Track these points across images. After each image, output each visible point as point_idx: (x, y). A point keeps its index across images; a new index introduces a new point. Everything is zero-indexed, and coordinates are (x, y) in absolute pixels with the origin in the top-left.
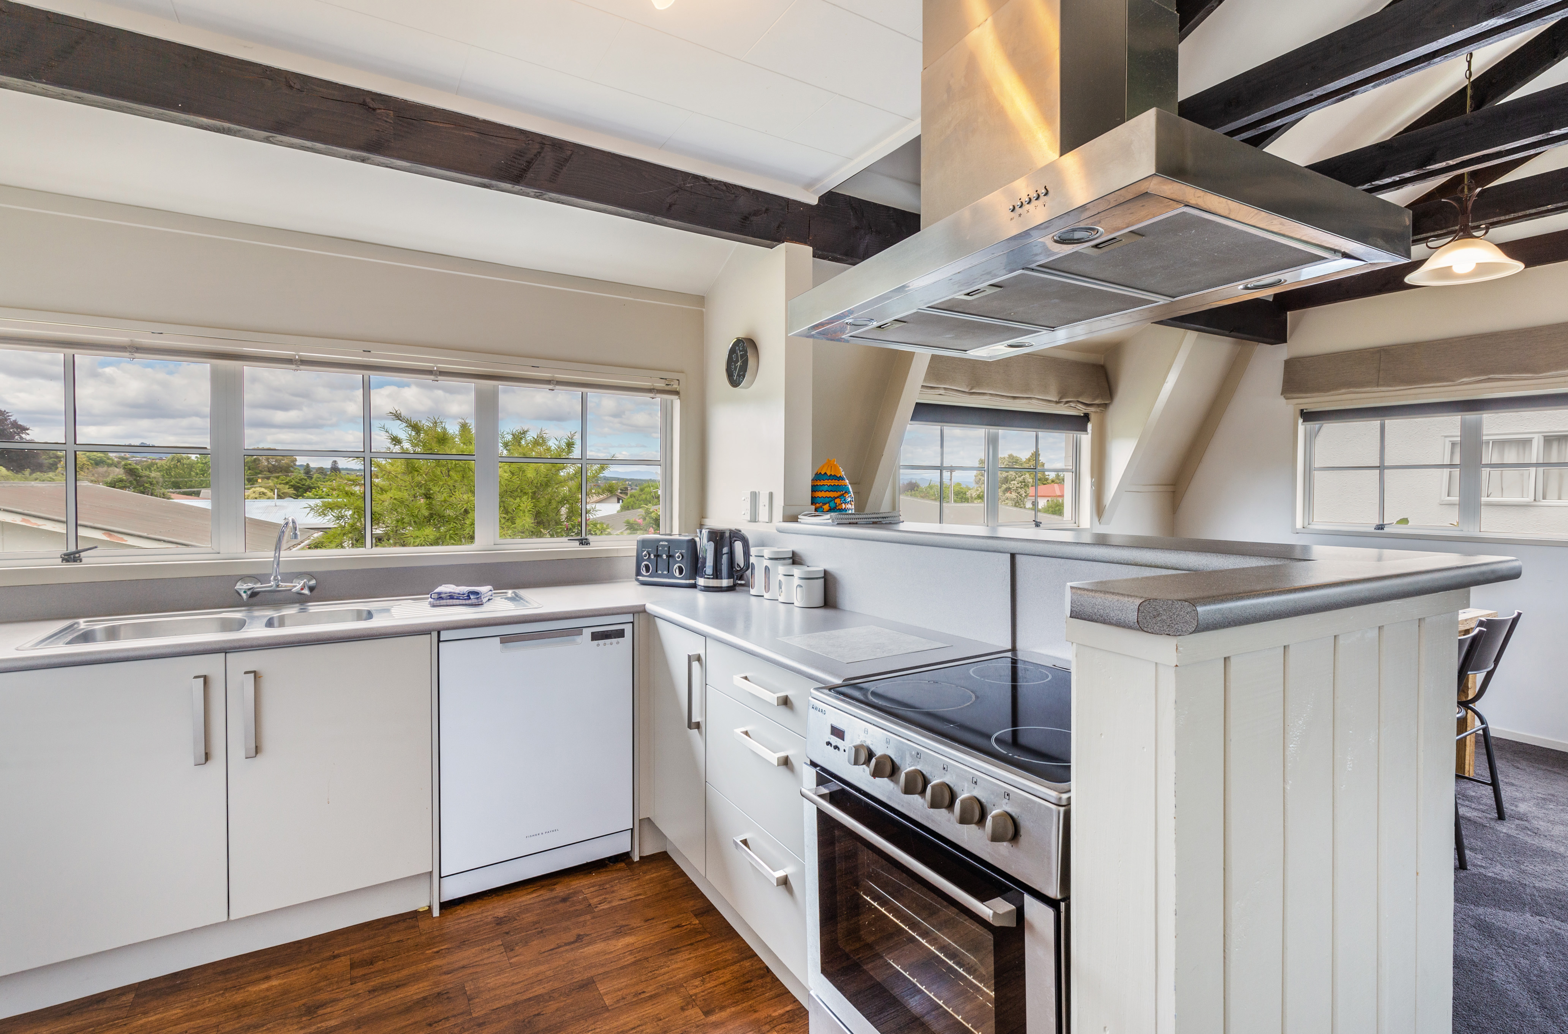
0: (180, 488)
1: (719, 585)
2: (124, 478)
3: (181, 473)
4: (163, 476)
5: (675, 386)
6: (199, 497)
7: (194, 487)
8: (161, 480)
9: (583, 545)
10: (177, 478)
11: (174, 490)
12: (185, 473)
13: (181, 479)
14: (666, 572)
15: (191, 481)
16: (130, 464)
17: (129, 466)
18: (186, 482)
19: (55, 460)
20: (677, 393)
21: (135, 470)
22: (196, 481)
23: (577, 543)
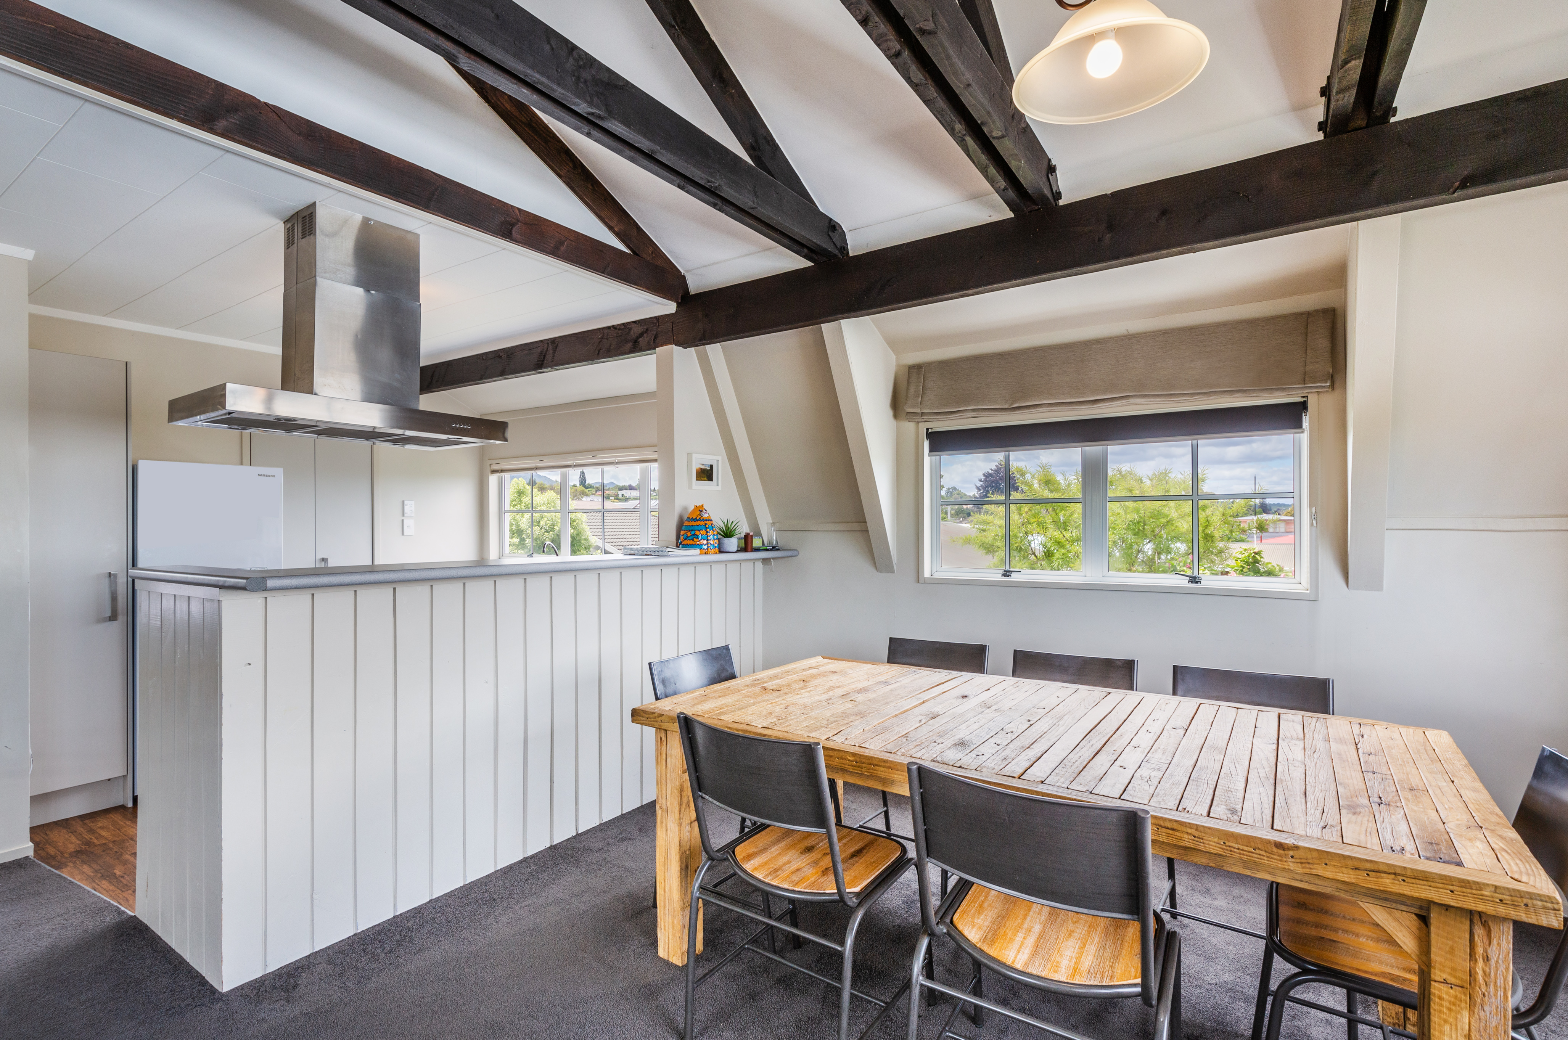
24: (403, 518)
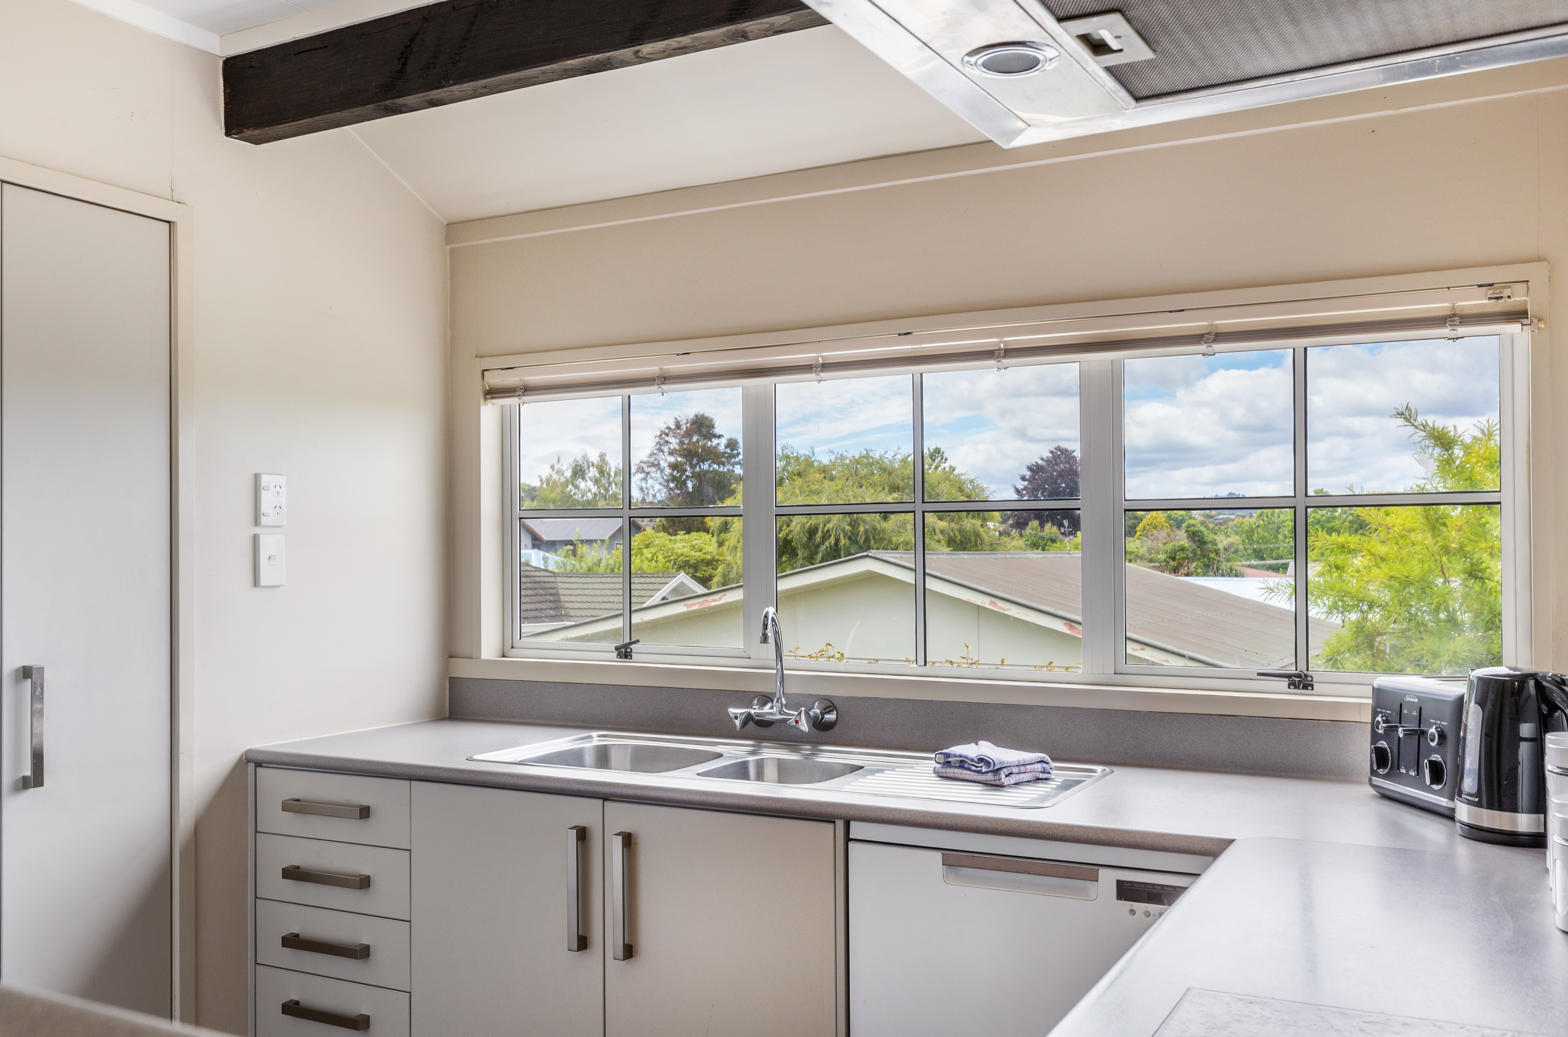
0: (1263, 559)
1: (1506, 827)
2: (1186, 545)
3: (1265, 537)
4: (1244, 542)
5: (1518, 298)
6: (1285, 573)
7: (1282, 558)
8: (1241, 547)
9: (1295, 687)
10: (1260, 544)
11: (1254, 562)
12: (1270, 535)
13: (1266, 546)
14: (1412, 773)
15: (1278, 548)
16: (1194, 525)
17: (1192, 528)
18: (1272, 550)
19: (1134, 521)
20: (1518, 315)
21: (1199, 534)
22: (1284, 547)
23: (1284, 684)
24: (257, 530)
